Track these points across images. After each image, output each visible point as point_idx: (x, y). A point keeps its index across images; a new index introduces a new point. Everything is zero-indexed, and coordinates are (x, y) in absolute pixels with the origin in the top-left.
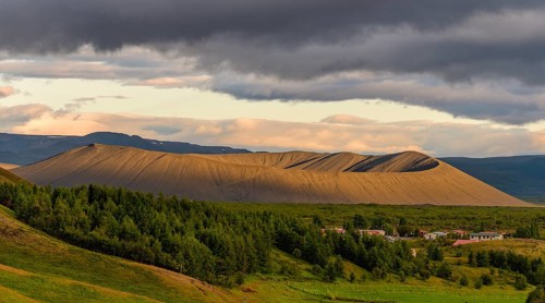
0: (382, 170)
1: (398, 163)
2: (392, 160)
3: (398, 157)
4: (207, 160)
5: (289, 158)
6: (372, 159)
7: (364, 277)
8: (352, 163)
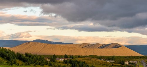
0: (107, 48)
1: (111, 46)
2: (110, 45)
3: (111, 45)
4: (59, 46)
5: (83, 45)
6: (104, 45)
7: (22, 64)
8: (99, 46)
